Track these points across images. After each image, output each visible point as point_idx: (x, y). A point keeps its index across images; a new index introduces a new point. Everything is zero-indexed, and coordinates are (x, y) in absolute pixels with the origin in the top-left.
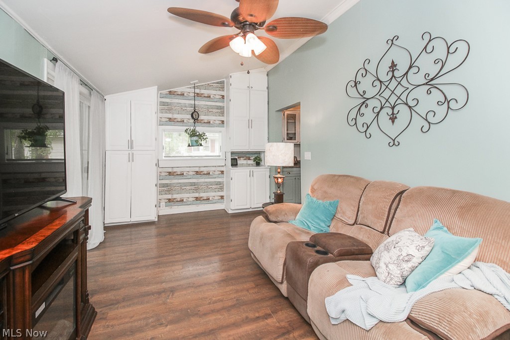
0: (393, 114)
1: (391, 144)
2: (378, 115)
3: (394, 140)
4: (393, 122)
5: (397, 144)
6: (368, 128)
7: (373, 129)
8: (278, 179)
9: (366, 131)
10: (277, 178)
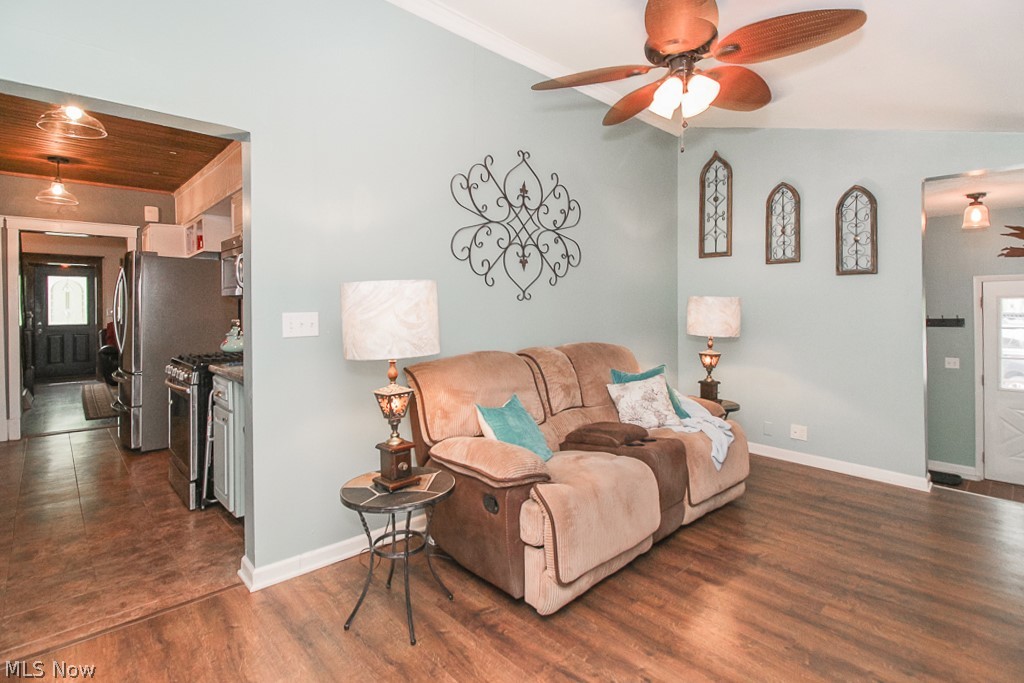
0: (524, 256)
1: (520, 298)
2: (505, 252)
3: (524, 292)
4: (524, 266)
5: (528, 297)
6: (490, 269)
7: (497, 272)
8: (390, 401)
9: (486, 274)
10: (389, 399)
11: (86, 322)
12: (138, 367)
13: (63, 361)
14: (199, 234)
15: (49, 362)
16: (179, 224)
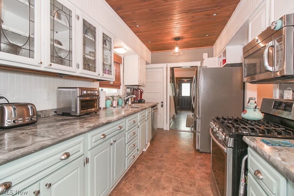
11: (189, 96)
12: (199, 116)
13: (185, 105)
14: (224, 58)
15: (182, 105)
16: (215, 57)
